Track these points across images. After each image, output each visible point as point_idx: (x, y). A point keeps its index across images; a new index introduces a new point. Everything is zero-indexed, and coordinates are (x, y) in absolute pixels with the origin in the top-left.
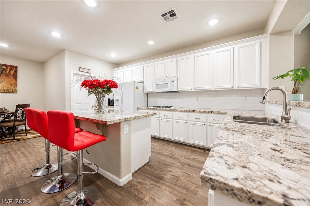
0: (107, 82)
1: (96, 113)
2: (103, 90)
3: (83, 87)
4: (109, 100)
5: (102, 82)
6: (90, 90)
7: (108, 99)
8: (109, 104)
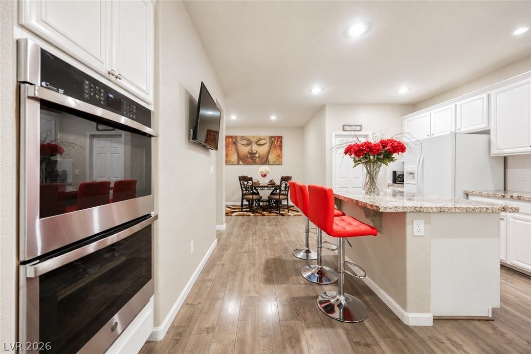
0: (383, 143)
1: (366, 193)
2: (378, 158)
3: (348, 154)
4: (395, 173)
5: (375, 145)
6: (357, 159)
7: (393, 171)
8: (395, 181)
